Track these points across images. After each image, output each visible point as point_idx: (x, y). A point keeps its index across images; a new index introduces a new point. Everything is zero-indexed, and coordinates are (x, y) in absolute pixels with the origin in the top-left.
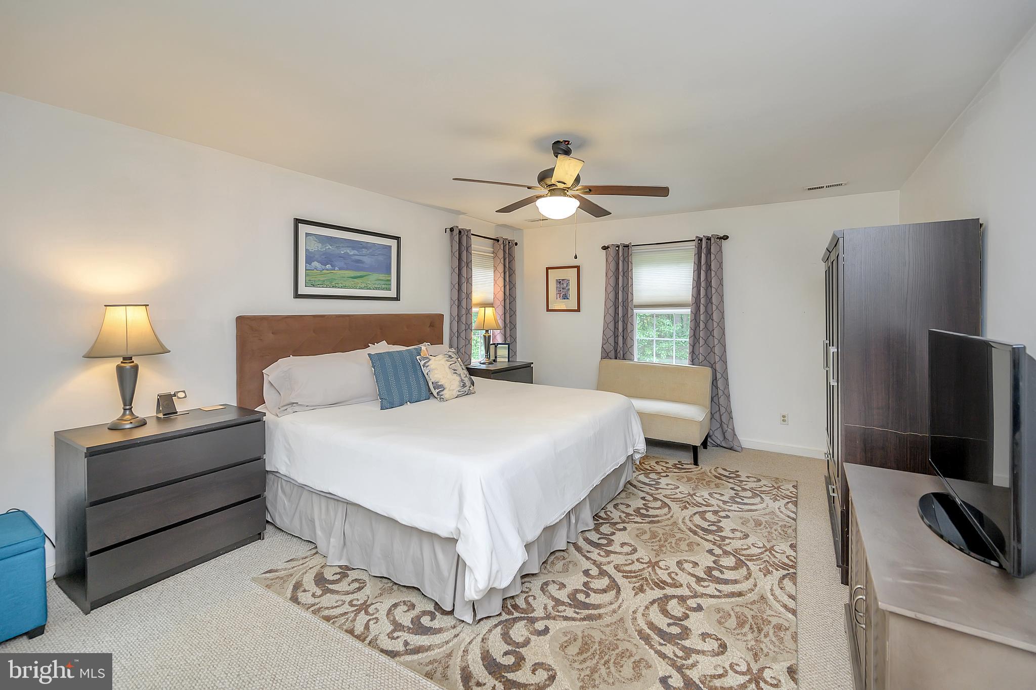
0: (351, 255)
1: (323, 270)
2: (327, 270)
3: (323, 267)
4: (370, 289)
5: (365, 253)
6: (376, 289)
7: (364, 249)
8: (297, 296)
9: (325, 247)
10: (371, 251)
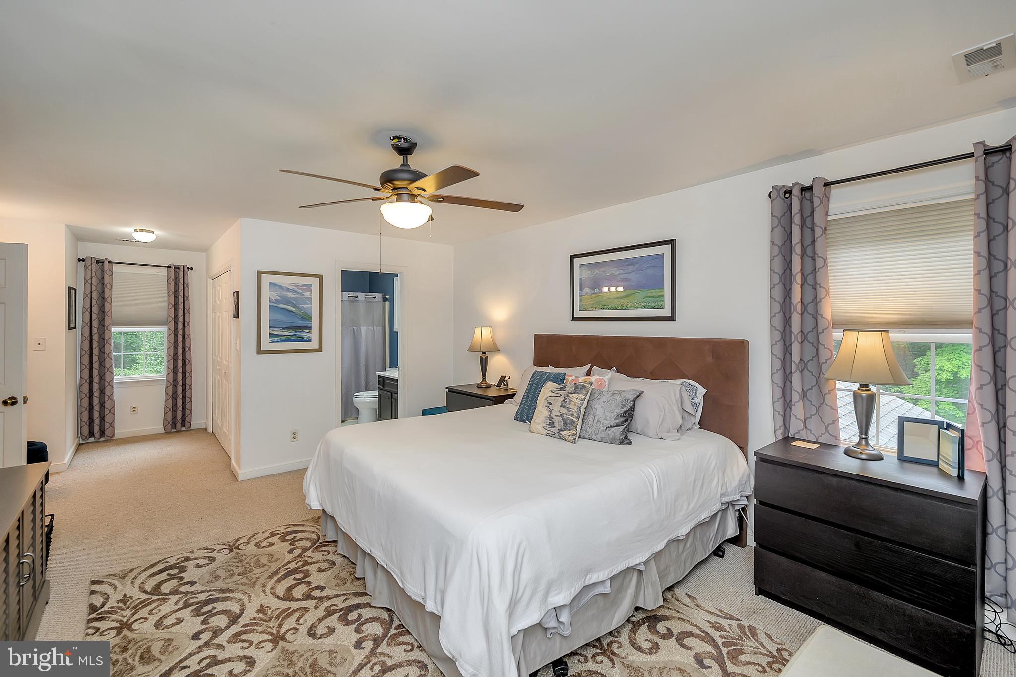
0: (616, 276)
1: (592, 294)
2: (596, 294)
3: (593, 292)
4: (637, 308)
5: (631, 269)
6: (645, 307)
7: (630, 267)
8: (573, 318)
9: (594, 273)
10: (638, 266)
